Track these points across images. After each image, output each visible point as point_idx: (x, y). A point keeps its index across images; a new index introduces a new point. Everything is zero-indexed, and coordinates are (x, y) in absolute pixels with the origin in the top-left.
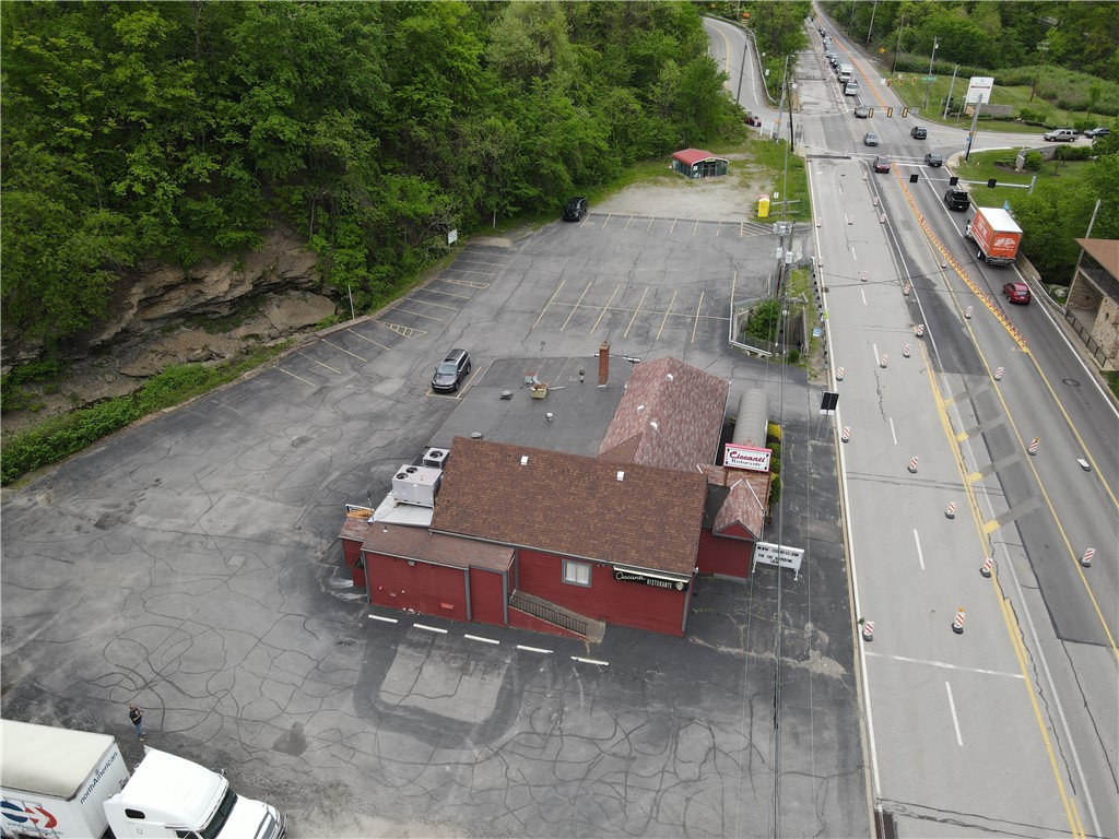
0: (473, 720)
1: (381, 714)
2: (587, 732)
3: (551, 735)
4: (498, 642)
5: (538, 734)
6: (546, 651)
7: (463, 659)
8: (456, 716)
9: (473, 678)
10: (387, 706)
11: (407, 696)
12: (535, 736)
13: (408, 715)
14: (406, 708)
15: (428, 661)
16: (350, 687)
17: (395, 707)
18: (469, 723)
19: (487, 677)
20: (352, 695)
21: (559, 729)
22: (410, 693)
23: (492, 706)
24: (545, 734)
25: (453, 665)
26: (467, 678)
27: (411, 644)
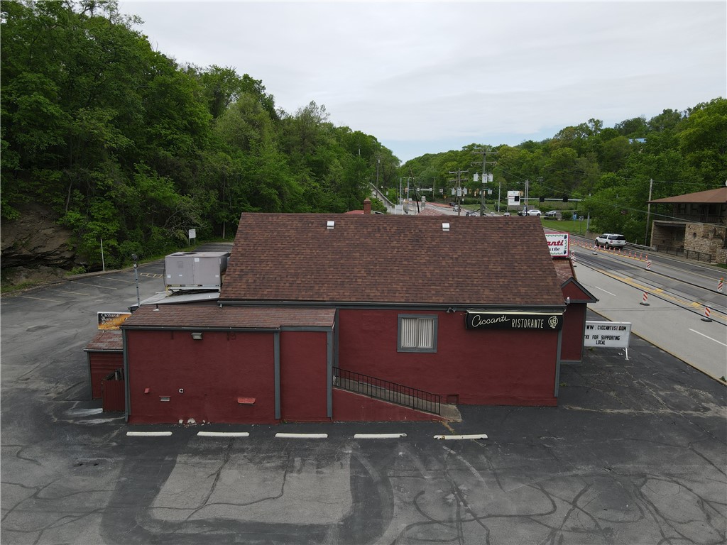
0: (324, 521)
1: (155, 536)
2: (513, 509)
3: (461, 521)
4: (325, 436)
5: (439, 522)
6: (397, 436)
7: (280, 457)
8: (294, 520)
9: (303, 474)
10: (165, 525)
11: (199, 508)
12: (436, 526)
13: (206, 531)
14: (201, 523)
15: (226, 465)
16: (96, 511)
17: (180, 525)
18: (318, 526)
19: (324, 470)
20: (99, 520)
21: (468, 511)
22: (205, 503)
23: (348, 501)
24: (451, 521)
25: (269, 465)
26: (295, 475)
27: (195, 453)
